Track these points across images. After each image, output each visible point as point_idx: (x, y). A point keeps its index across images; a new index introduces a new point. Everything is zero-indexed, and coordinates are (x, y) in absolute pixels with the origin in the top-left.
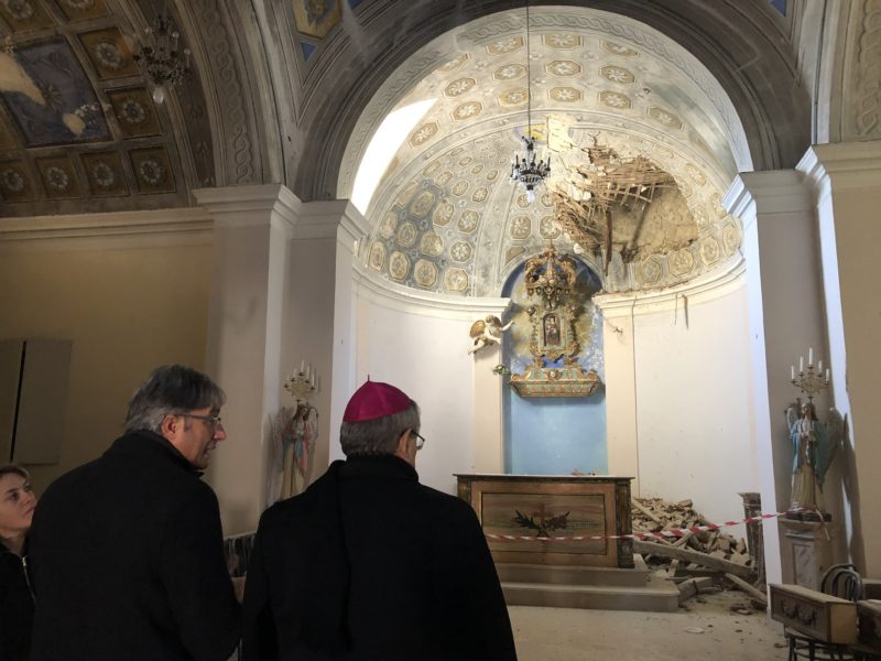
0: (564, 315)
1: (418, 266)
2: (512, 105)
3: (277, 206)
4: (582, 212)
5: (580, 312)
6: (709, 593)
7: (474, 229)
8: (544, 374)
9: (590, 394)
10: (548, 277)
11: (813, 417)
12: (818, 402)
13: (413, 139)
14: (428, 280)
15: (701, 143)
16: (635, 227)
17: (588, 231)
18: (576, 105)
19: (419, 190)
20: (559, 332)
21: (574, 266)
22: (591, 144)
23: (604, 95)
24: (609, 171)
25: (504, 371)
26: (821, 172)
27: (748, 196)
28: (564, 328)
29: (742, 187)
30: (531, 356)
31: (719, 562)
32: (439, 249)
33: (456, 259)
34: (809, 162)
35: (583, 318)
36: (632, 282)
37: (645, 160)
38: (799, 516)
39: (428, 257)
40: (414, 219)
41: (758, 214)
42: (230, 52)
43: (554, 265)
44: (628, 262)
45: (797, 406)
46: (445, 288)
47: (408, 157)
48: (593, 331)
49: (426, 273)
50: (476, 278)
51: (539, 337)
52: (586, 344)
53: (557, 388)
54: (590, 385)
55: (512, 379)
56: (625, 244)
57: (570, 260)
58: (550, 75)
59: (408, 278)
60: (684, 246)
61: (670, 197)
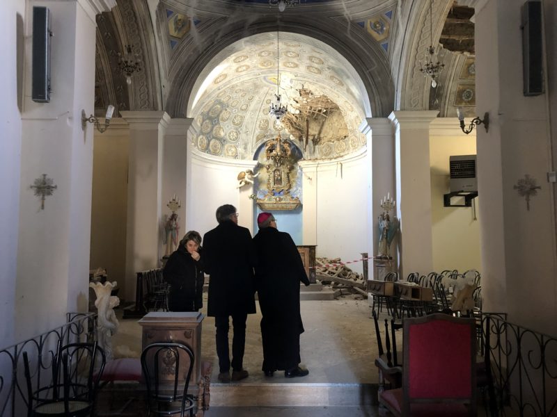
0: (284, 170)
1: (212, 143)
2: (263, 67)
3: (162, 121)
4: (295, 119)
5: (292, 168)
6: (346, 294)
7: (240, 124)
8: (273, 199)
9: (295, 209)
10: (277, 151)
11: (388, 220)
12: (390, 213)
13: (215, 82)
14: (216, 150)
15: (352, 94)
16: (319, 128)
17: (297, 129)
18: (295, 70)
19: (215, 104)
20: (281, 178)
21: (290, 145)
22: (301, 88)
23: (308, 67)
24: (308, 100)
25: (254, 198)
26: (396, 121)
27: (369, 127)
28: (284, 176)
29: (367, 124)
30: (267, 190)
31: (351, 282)
32: (222, 134)
33: (231, 139)
34: (392, 116)
35: (293, 172)
36: (317, 155)
37: (326, 97)
38: (381, 258)
39: (216, 138)
40: (210, 119)
41: (373, 136)
42: (141, 47)
43: (281, 146)
44: (315, 145)
45: (383, 216)
46: (225, 154)
47: (211, 89)
48: (298, 178)
49: (215, 146)
50: (240, 150)
51: (272, 181)
52: (294, 184)
53: (280, 206)
54: (295, 205)
55: (258, 201)
56: (314, 136)
57: (287, 143)
58: (284, 56)
59: (206, 149)
60: (342, 139)
61: (336, 114)
